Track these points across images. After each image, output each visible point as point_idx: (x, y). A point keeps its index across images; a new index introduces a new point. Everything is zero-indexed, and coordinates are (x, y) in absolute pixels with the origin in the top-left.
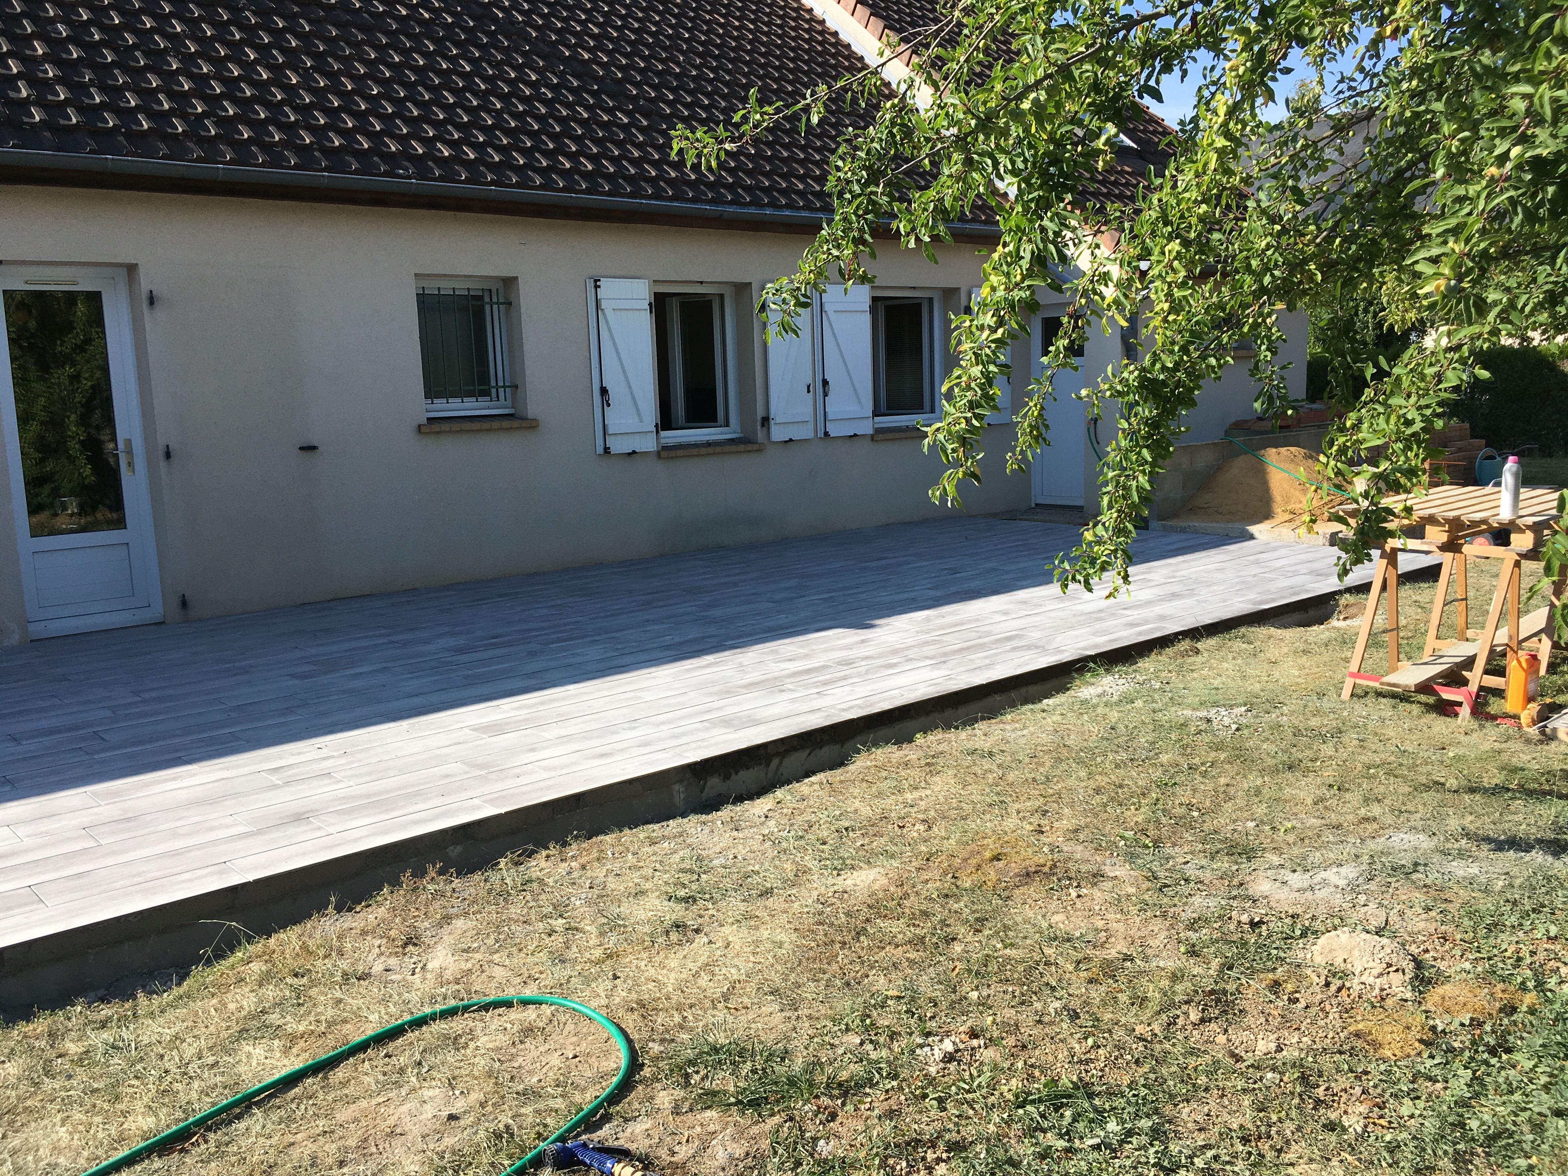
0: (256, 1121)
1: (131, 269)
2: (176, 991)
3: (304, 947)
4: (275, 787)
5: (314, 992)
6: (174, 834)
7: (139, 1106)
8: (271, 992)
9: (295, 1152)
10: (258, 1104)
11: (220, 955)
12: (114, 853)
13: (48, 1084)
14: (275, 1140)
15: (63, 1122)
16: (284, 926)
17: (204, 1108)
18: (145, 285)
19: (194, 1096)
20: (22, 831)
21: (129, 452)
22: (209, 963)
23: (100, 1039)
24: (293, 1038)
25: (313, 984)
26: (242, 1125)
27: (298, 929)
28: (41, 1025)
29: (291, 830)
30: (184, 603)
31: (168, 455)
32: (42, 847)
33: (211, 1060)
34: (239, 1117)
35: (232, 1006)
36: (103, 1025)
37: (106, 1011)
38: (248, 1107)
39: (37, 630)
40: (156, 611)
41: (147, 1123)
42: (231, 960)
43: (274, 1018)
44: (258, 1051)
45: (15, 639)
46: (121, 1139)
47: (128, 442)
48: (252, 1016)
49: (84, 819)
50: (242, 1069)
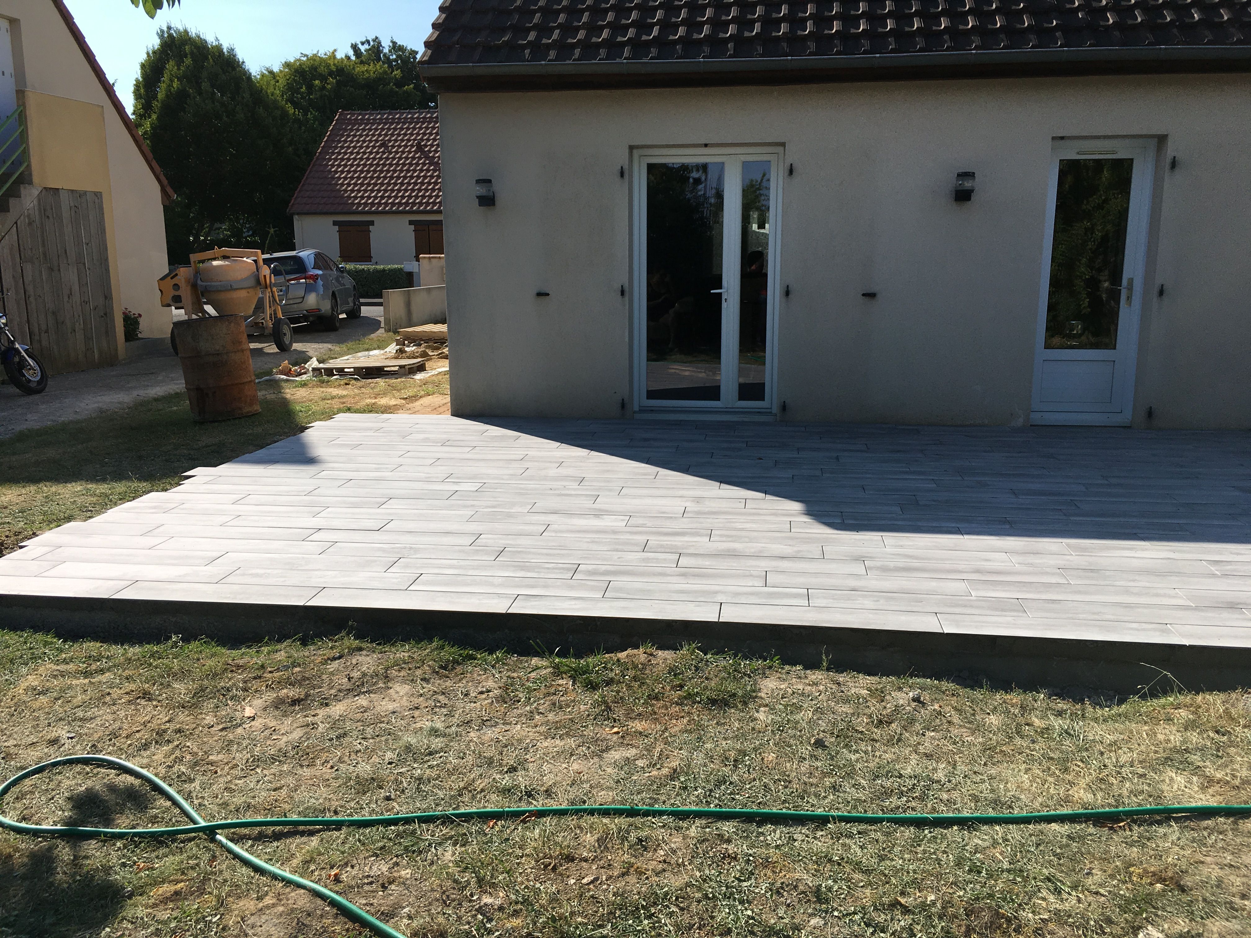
0: (1173, 831)
1: (1162, 139)
2: (1115, 710)
3: (1226, 711)
4: (1214, 576)
5: (1232, 751)
6: (1127, 591)
7: (1083, 783)
8: (1194, 737)
9: (1205, 870)
10: (1177, 820)
11: (1154, 694)
12: (1080, 592)
13: (1018, 741)
14: (1187, 853)
15: (1027, 771)
16: (1210, 690)
17: (1132, 804)
18: (1170, 151)
19: (1125, 793)
20: (1015, 559)
21: (1130, 288)
22: (1144, 697)
23: (1057, 723)
24: (1211, 781)
25: (1232, 744)
26: (1161, 830)
27: (1222, 696)
28: (1015, 698)
29: (1225, 615)
30: (1150, 414)
31: (1161, 293)
32: (1029, 574)
33: (1140, 771)
34: (1159, 823)
35: (1161, 737)
36: (1060, 714)
37: (1061, 705)
38: (1168, 819)
39: (1036, 418)
40: (1126, 417)
41: (1088, 797)
42: (1163, 701)
43: (1195, 758)
44: (1180, 780)
45: (1020, 422)
46: (1067, 800)
47: (1131, 281)
48: (1176, 750)
49: (1060, 561)
50: (1165, 787)
